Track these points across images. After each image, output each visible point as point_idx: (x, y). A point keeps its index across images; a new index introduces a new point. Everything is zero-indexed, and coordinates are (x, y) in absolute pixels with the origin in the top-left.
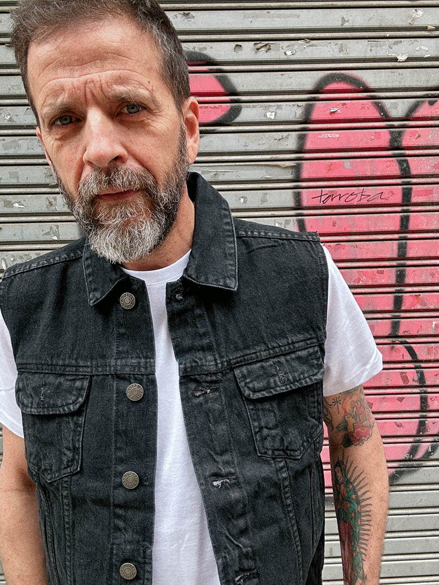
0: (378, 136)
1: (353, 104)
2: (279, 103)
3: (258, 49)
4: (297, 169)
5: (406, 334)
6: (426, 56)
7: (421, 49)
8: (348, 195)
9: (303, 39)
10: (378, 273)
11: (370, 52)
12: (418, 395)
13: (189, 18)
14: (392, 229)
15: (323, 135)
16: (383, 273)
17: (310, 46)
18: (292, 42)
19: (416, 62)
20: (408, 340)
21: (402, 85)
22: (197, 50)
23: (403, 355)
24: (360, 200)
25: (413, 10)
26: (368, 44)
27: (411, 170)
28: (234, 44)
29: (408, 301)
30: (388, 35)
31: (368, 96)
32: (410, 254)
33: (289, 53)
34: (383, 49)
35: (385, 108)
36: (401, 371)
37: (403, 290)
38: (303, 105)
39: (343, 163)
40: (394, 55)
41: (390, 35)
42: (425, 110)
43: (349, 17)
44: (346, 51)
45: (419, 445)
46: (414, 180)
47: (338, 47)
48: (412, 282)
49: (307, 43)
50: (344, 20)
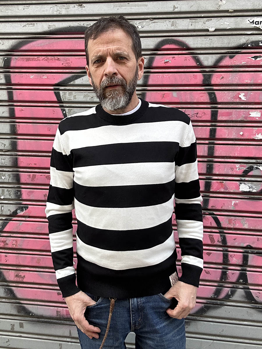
0: (195, 77)
1: (180, 57)
4: (143, 96)
5: (213, 208)
6: (228, 28)
7: (224, 24)
9: (149, 19)
11: (190, 26)
12: (222, 252)
13: (82, 7)
14: (204, 137)
17: (153, 23)
18: (142, 21)
20: (215, 213)
21: (211, 46)
22: (85, 25)
23: (211, 223)
26: (190, 21)
27: (217, 99)
29: (215, 186)
31: (189, 53)
32: (217, 154)
33: (140, 27)
34: (199, 24)
35: (200, 60)
37: (211, 178)
38: (148, 58)
39: (172, 93)
40: (207, 27)
41: (204, 15)
42: (227, 61)
43: (178, 6)
44: (176, 25)
45: (222, 288)
46: (219, 106)
47: (171, 23)
48: (217, 173)
49: (151, 21)
50: (175, 7)
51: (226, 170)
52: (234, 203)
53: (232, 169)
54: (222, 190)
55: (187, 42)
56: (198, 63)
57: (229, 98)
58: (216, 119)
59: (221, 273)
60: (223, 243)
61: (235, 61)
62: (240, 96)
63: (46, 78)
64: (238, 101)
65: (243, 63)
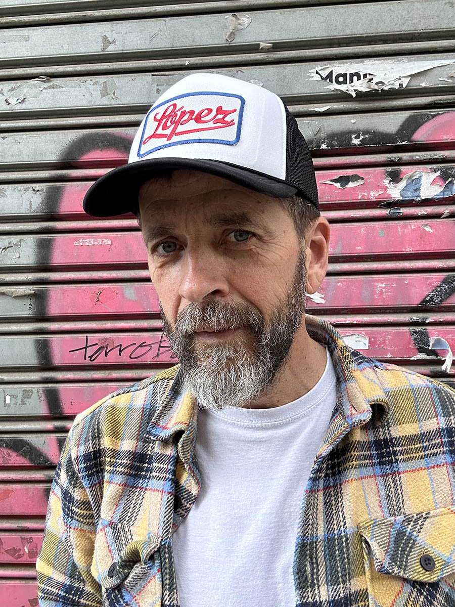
4: (40, 298)
8: (136, 346)
9: (38, 77)
11: (155, 94)
15: (81, 240)
17: (50, 87)
18: (19, 83)
24: (157, 356)
26: (153, 80)
30: (187, 63)
33: (13, 101)
38: (43, 189)
39: (122, 289)
41: (192, 62)
44: (114, 93)
47: (99, 87)
49: (44, 82)
50: (106, 41)
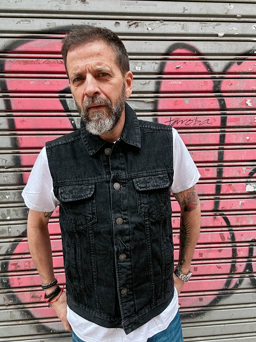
0: (206, 83)
1: (191, 63)
2: (144, 61)
3: (130, 26)
4: (155, 103)
5: (224, 209)
6: (236, 34)
7: (232, 29)
8: (187, 121)
9: (159, 20)
10: (205, 170)
11: (201, 30)
12: (231, 248)
13: (85, 4)
14: (214, 142)
15: (171, 82)
16: (209, 171)
17: (163, 25)
18: (152, 22)
19: (229, 38)
20: (225, 213)
21: (221, 51)
22: (90, 24)
23: (221, 223)
24: (195, 124)
25: (228, 4)
26: (200, 25)
27: (226, 105)
28: (114, 22)
29: (224, 189)
30: (212, 20)
31: (200, 58)
32: (226, 158)
33: (150, 29)
34: (209, 28)
35: (210, 66)
36: (220, 232)
37: (221, 181)
38: (159, 63)
39: (184, 100)
40: (216, 32)
41: (214, 19)
42: (235, 68)
43: (188, 7)
44: (186, 29)
45: (231, 280)
46: (228, 112)
47: (181, 26)
48: (227, 176)
49: (161, 22)
50: (185, 9)
51: (234, 173)
52: (241, 203)
53: (239, 172)
54: (231, 192)
55: (197, 47)
56: (209, 70)
57: (237, 104)
58: (225, 125)
59: (230, 266)
60: (232, 240)
61: (242, 67)
62: (247, 102)
63: (49, 83)
64: (245, 107)
65: (250, 69)
